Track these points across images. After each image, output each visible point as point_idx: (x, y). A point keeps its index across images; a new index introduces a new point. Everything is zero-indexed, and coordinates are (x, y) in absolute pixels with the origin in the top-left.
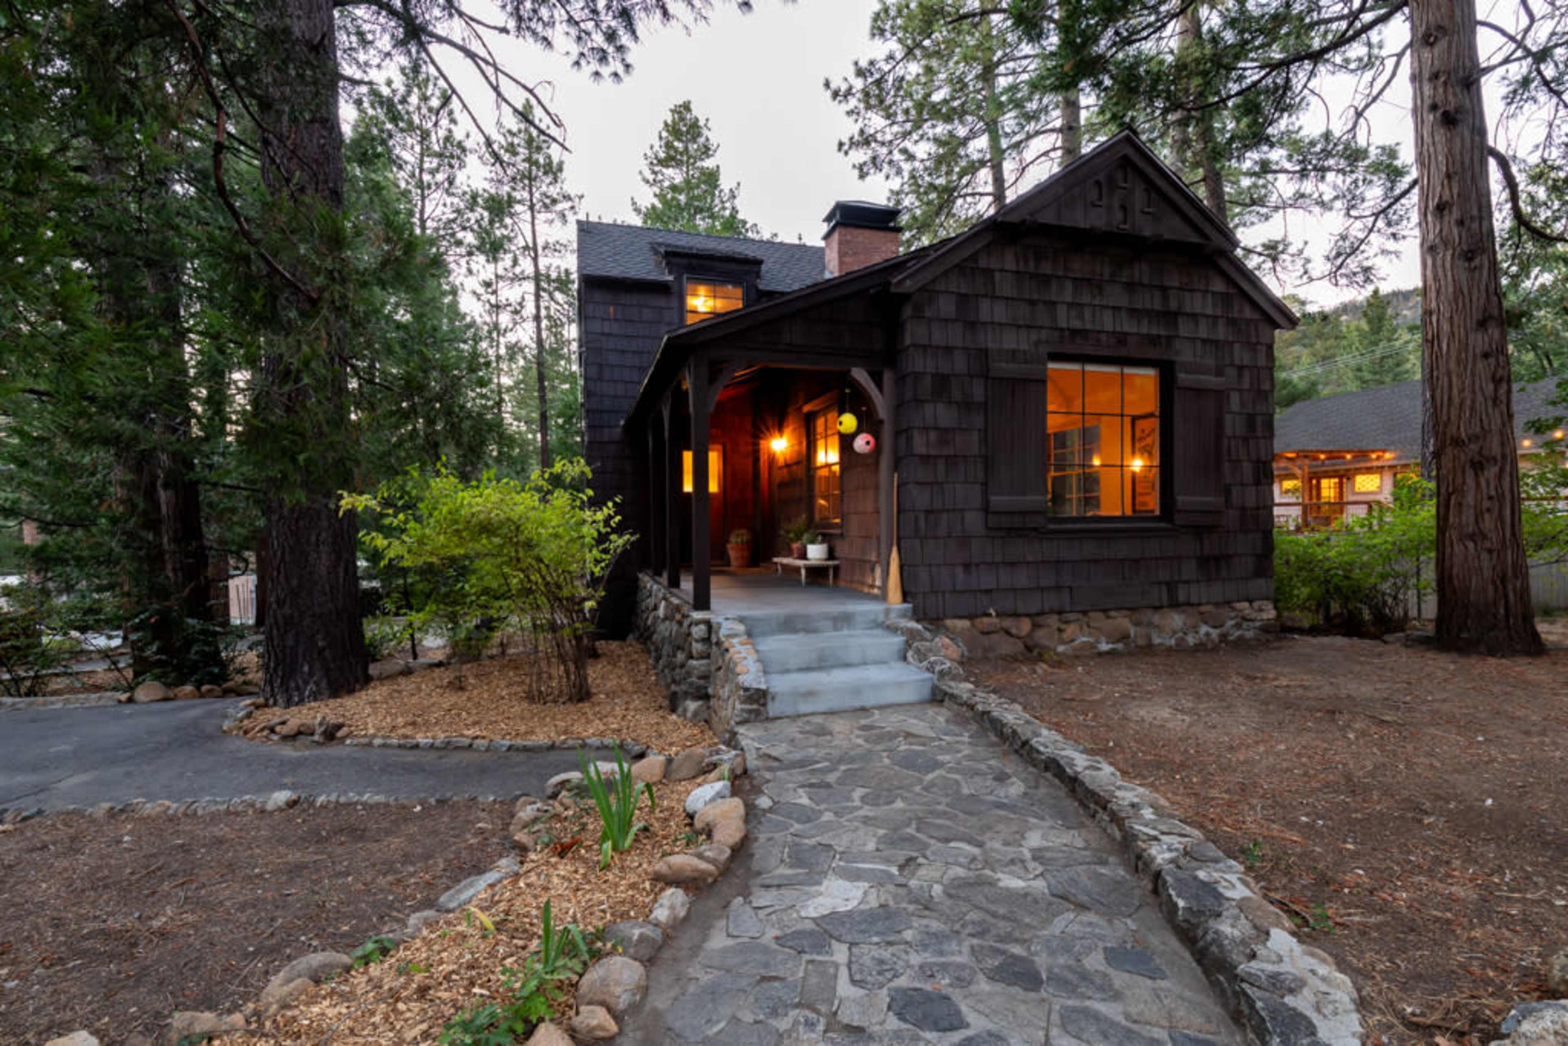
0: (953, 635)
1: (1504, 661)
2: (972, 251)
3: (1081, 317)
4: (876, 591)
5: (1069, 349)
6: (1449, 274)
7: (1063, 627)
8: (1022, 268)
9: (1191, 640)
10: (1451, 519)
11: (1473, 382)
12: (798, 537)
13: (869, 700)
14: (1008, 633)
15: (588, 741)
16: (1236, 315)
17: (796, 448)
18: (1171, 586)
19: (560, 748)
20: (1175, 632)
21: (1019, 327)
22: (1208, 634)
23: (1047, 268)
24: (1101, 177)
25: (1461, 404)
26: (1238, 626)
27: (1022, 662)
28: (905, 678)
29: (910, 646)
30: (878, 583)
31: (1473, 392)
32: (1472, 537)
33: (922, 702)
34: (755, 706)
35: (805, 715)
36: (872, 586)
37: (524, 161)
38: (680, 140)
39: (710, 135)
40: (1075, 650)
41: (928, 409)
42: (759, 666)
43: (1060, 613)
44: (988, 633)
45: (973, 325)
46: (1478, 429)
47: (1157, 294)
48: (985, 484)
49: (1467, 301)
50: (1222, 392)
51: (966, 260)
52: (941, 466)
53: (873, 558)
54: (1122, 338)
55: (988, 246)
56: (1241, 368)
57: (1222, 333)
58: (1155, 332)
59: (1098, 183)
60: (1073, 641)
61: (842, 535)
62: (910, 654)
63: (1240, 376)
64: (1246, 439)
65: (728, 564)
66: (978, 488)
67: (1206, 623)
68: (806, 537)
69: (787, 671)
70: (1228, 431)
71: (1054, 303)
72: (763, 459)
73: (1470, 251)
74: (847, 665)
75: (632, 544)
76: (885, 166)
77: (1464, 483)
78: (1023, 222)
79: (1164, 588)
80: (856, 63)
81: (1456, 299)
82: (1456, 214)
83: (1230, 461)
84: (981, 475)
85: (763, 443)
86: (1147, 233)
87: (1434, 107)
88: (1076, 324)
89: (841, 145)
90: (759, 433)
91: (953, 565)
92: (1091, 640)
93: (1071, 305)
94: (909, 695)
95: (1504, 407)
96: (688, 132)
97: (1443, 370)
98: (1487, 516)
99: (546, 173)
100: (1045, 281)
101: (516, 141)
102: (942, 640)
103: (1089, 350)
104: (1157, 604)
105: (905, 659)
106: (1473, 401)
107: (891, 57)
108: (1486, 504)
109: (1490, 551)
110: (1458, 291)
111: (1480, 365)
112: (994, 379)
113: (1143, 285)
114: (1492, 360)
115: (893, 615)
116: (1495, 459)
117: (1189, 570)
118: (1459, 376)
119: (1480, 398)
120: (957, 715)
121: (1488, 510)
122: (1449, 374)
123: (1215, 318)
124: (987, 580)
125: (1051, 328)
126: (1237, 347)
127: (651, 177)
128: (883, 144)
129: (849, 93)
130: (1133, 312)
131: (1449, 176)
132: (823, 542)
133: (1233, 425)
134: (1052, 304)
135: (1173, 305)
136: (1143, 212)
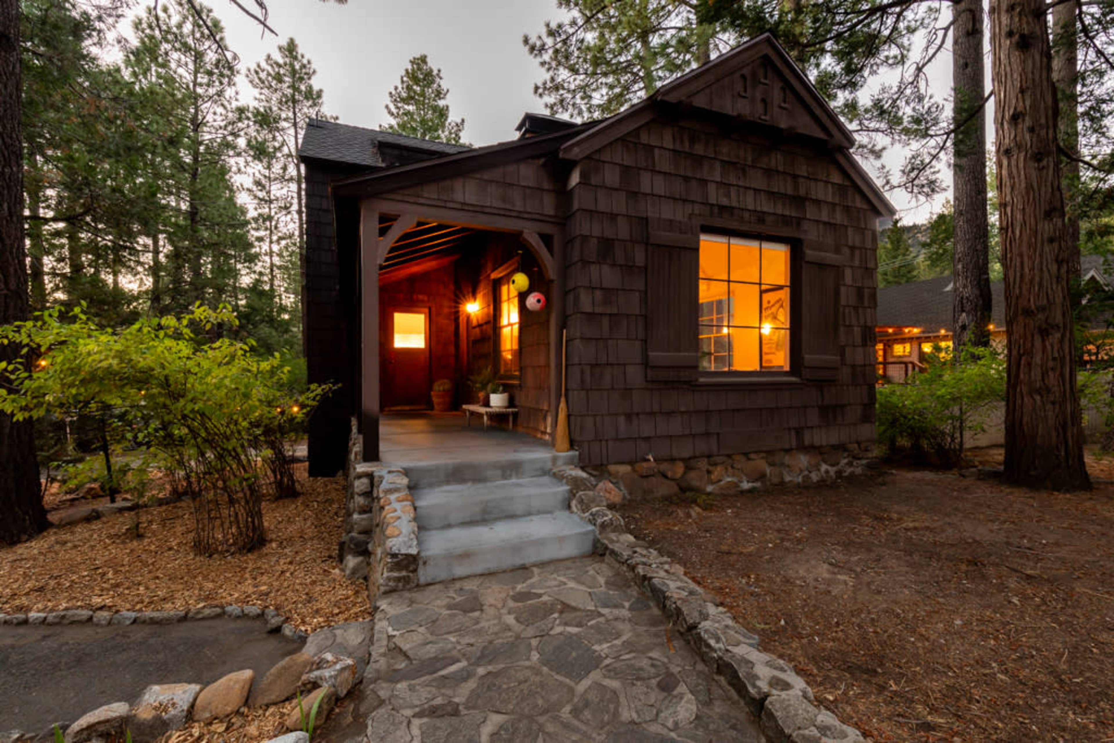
0: (615, 479)
1: (1068, 496)
2: (636, 126)
3: (728, 195)
4: (547, 437)
5: (718, 222)
6: (1022, 173)
7: (711, 468)
8: (678, 147)
9: (814, 477)
10: (1022, 376)
11: (1041, 263)
12: (484, 387)
13: (531, 557)
14: (665, 476)
15: (229, 609)
16: (850, 204)
17: (486, 310)
18: (799, 432)
19: (194, 619)
20: (801, 471)
21: (675, 199)
22: (827, 472)
23: (699, 149)
24: (746, 71)
25: (1032, 281)
26: (850, 464)
27: (677, 504)
28: (566, 532)
29: (574, 495)
30: (549, 430)
31: (1041, 270)
32: (1039, 391)
33: (583, 557)
34: (404, 573)
35: (461, 579)
36: (544, 433)
37: (289, 87)
38: (418, 85)
39: (442, 83)
40: (721, 488)
41: (594, 269)
42: (414, 526)
43: (709, 456)
44: (647, 477)
45: (634, 195)
46: (1045, 301)
47: (789, 179)
48: (645, 341)
49: (1037, 194)
50: (838, 267)
51: (628, 134)
52: (605, 322)
53: (545, 408)
54: (761, 217)
55: (647, 124)
56: (852, 248)
57: (839, 218)
58: (787, 213)
59: (743, 76)
60: (720, 481)
61: (520, 386)
62: (574, 503)
63: (852, 255)
64: (856, 308)
65: (432, 409)
66: (638, 343)
67: (826, 462)
68: (490, 387)
69: (449, 526)
70: (843, 302)
71: (706, 181)
72: (462, 320)
73: (1039, 153)
74: (512, 517)
75: (334, 392)
76: (570, 107)
77: (1033, 345)
78: (680, 102)
79: (793, 433)
80: (548, 25)
81: (1028, 193)
82: (1028, 122)
83: (845, 326)
84: (641, 335)
85: (461, 308)
86: (783, 125)
87: (1010, 34)
88: (725, 202)
89: (537, 88)
90: (458, 298)
91: (616, 415)
92: (735, 480)
93: (720, 184)
94: (570, 550)
95: (1064, 283)
96: (424, 79)
97: (1015, 251)
98: (1051, 374)
99: (307, 98)
100: (698, 161)
101: (282, 71)
102: (605, 485)
103: (734, 225)
104: (787, 447)
105: (569, 507)
106: (1041, 279)
107: (573, 23)
108: (1051, 364)
109: (1053, 403)
110: (1029, 187)
111: (1047, 249)
112: (652, 245)
113: (777, 171)
114: (1056, 245)
115: (560, 463)
116: (1058, 326)
117: (813, 417)
118: (1030, 257)
119: (1046, 275)
120: (617, 574)
121: (1052, 369)
122: (1021, 255)
123: (834, 205)
124: (647, 429)
125: (703, 203)
126: (850, 229)
127: (394, 110)
128: (569, 91)
129: (543, 48)
130: (771, 194)
131: (1022, 91)
132: (503, 392)
133: (846, 296)
134: (704, 182)
135: (802, 192)
136: (780, 107)
